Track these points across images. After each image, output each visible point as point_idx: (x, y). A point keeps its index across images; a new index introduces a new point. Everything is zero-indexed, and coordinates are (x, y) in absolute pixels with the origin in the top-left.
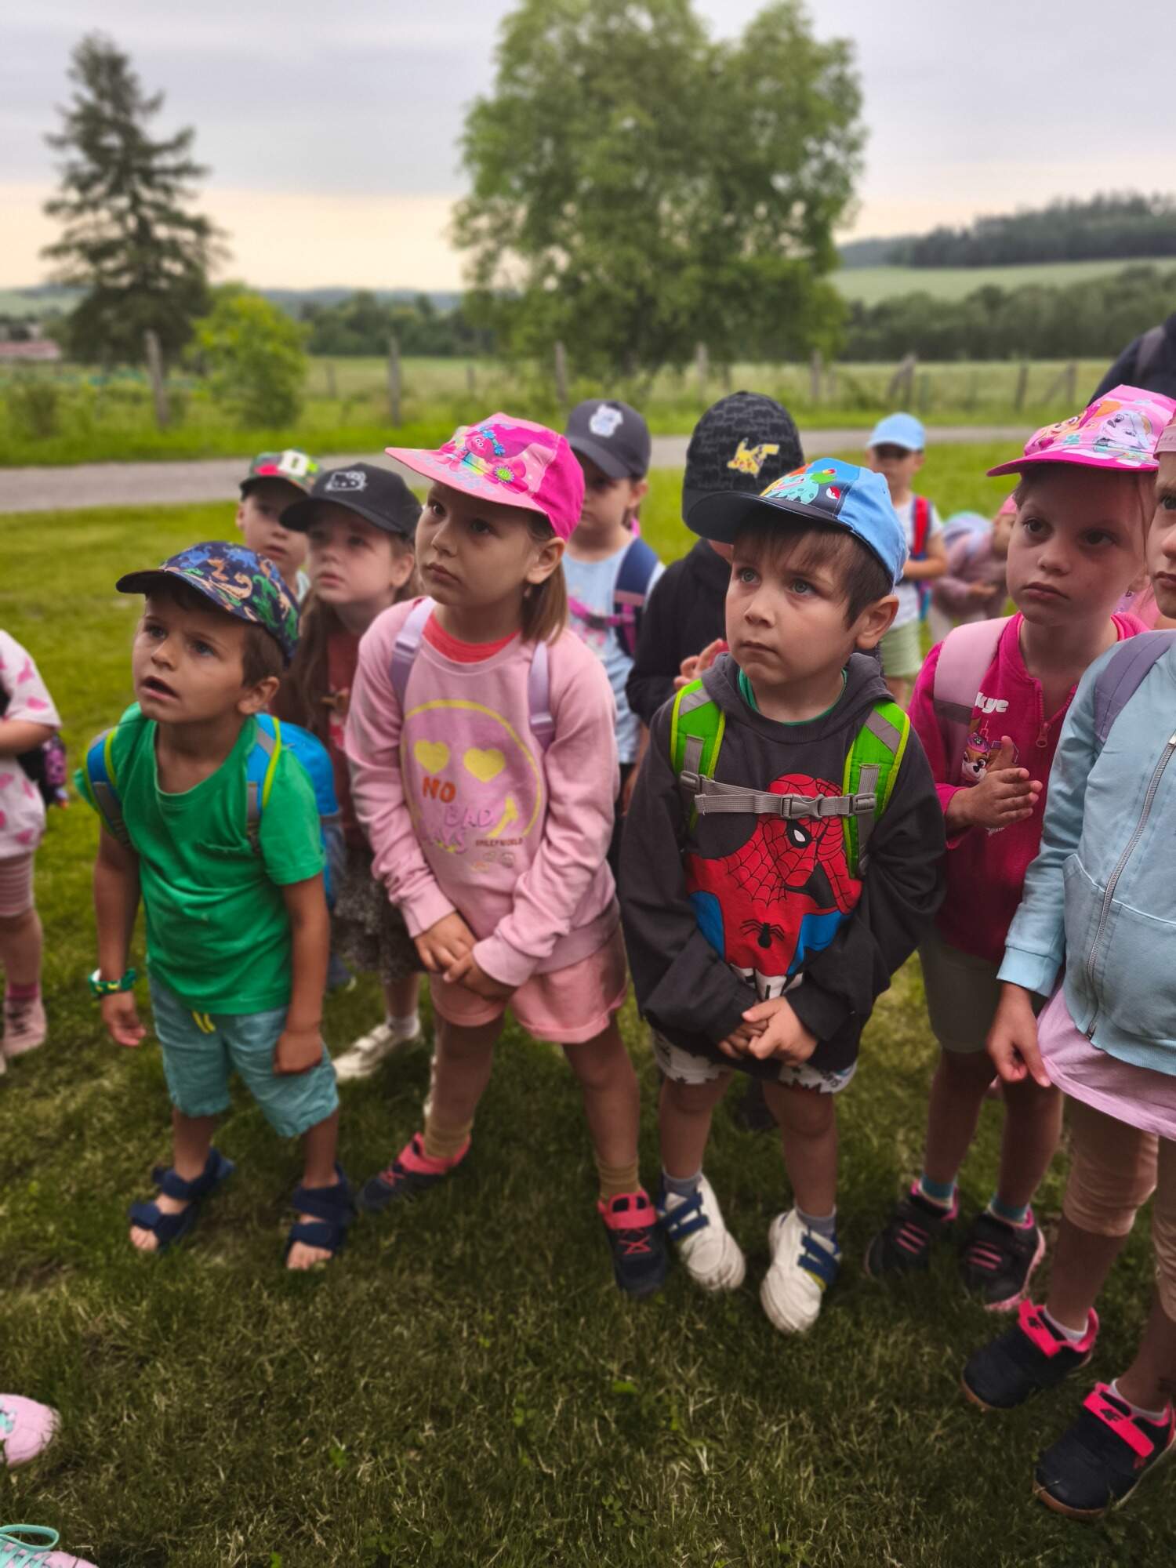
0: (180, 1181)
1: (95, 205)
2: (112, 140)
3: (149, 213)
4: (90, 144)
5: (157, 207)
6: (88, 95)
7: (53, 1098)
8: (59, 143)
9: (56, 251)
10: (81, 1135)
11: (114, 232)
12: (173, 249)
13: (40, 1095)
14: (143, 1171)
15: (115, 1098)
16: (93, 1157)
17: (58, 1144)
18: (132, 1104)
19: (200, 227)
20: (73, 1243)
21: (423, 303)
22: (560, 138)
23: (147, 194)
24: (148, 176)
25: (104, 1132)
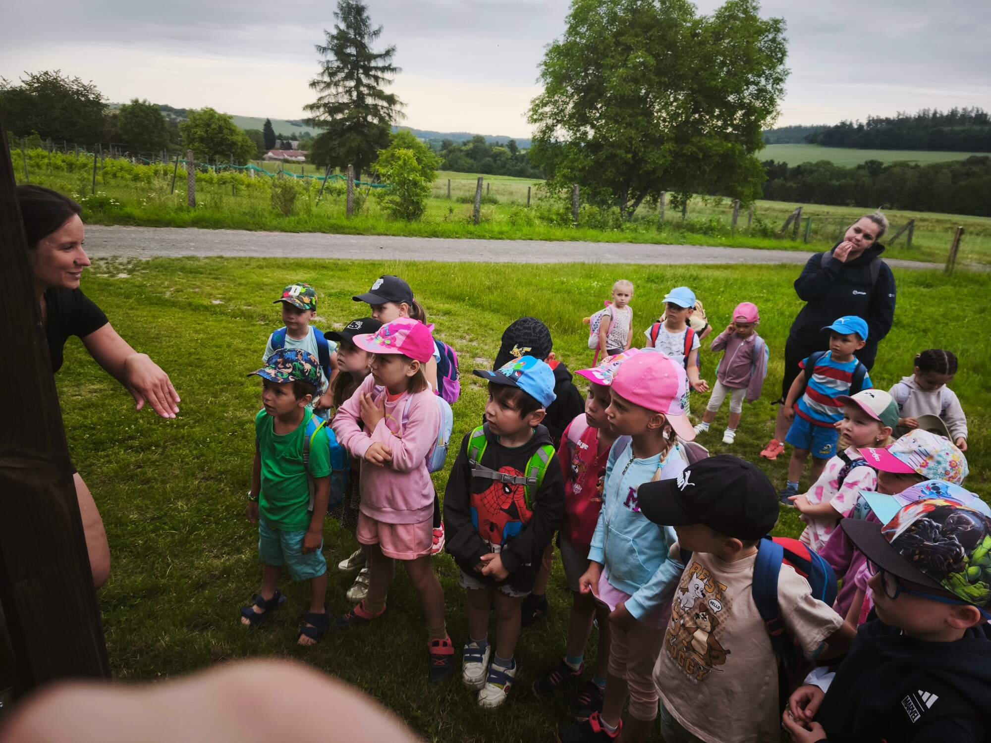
0: (262, 599)
1: (336, 84)
2: (352, 50)
3: (365, 90)
4: (339, 52)
5: (369, 87)
6: (343, 26)
7: (221, 559)
8: (323, 50)
9: (312, 107)
10: (228, 576)
11: (345, 99)
12: (375, 110)
13: (216, 557)
14: (250, 595)
15: (246, 563)
16: (232, 586)
17: (219, 578)
18: (252, 567)
19: (391, 100)
20: (217, 618)
21: (512, 145)
22: (598, 66)
23: (365, 81)
24: (367, 71)
25: (238, 576)
